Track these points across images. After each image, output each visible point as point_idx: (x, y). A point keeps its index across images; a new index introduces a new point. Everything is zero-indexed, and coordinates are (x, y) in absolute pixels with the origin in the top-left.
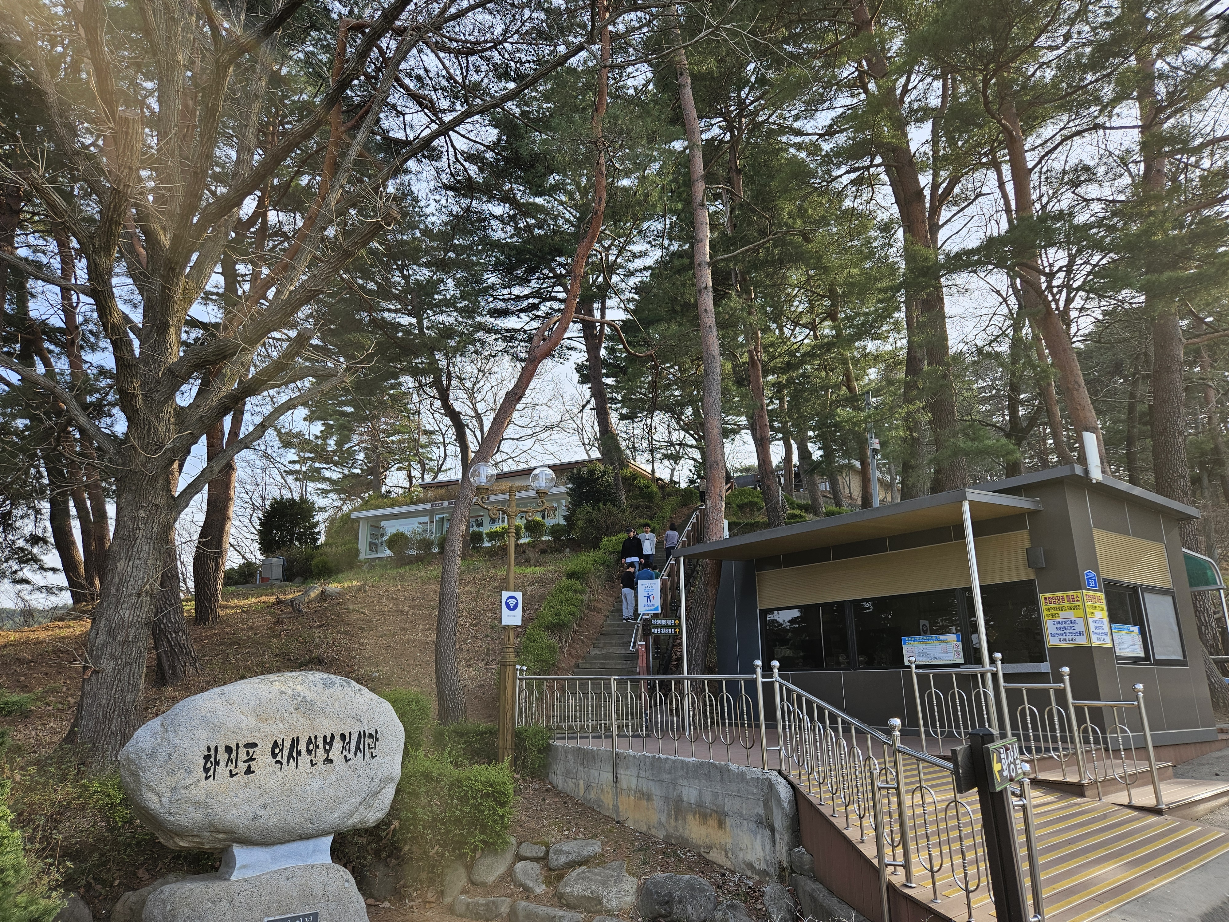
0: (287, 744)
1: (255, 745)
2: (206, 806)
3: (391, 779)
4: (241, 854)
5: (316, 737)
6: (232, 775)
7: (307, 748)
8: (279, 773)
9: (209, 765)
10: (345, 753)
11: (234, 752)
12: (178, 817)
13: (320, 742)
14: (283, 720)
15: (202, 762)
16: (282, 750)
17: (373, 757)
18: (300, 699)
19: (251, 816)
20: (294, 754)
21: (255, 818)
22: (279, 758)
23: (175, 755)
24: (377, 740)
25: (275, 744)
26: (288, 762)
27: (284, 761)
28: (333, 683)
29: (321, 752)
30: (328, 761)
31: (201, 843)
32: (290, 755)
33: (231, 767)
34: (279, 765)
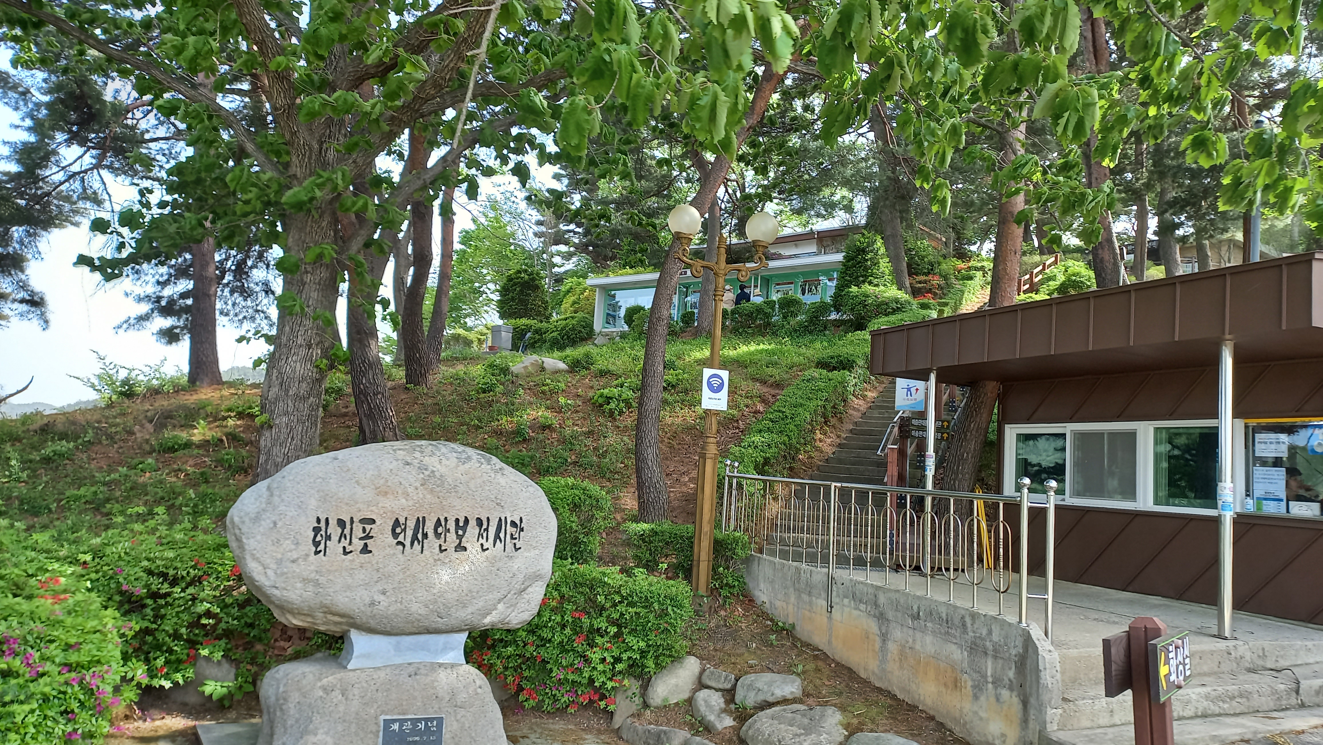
0: (411, 524)
1: (373, 521)
2: (317, 584)
3: (537, 577)
4: (359, 640)
5: (446, 519)
6: (345, 553)
7: (436, 530)
8: (400, 556)
9: (318, 538)
10: (481, 541)
11: (348, 526)
12: (285, 593)
13: (451, 525)
14: (406, 495)
15: (312, 534)
16: (404, 530)
17: (517, 549)
18: (427, 473)
19: (367, 601)
20: (419, 537)
21: (372, 604)
22: (401, 538)
23: (280, 524)
24: (522, 530)
25: (397, 523)
26: (412, 544)
27: (408, 543)
28: (469, 458)
29: (452, 536)
30: (460, 548)
31: (315, 624)
32: (415, 538)
33: (345, 543)
34: (401, 547)
